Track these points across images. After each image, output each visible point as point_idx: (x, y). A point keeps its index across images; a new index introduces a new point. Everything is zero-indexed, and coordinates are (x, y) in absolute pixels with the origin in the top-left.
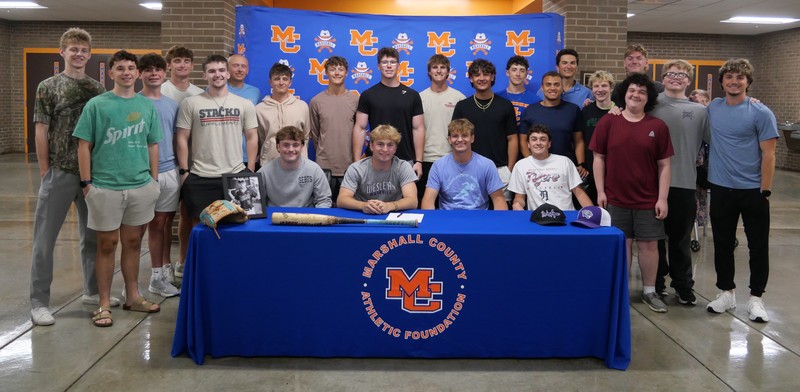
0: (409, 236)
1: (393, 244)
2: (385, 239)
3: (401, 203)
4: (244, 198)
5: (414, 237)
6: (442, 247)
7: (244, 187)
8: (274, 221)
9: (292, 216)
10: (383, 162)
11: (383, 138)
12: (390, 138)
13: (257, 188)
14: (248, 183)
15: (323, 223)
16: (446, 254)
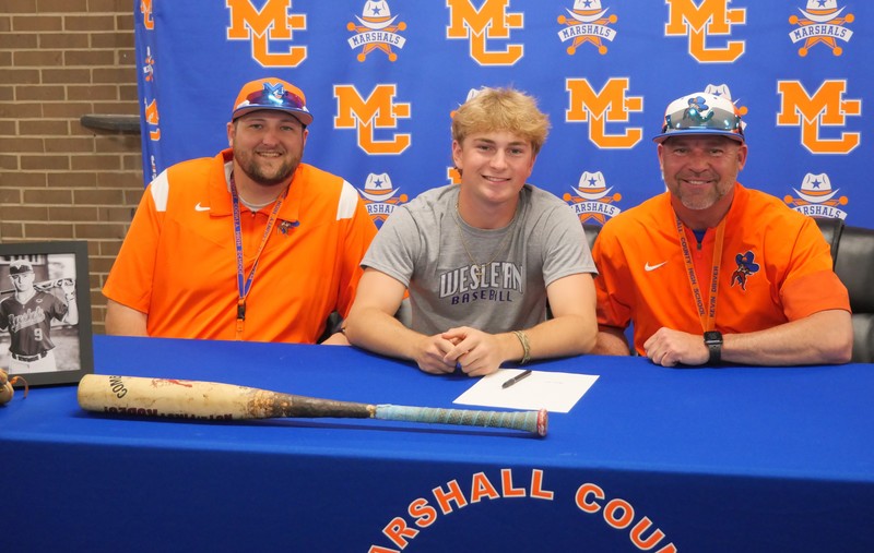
0: (506, 474)
1: (450, 497)
2: (424, 478)
3: (544, 337)
4: (23, 321)
5: (522, 477)
6: (619, 514)
7: (27, 287)
8: (86, 403)
9: (142, 389)
10: (491, 203)
11: (494, 126)
12: (513, 126)
13: (70, 290)
14: (43, 272)
15: (237, 413)
16: (635, 538)
